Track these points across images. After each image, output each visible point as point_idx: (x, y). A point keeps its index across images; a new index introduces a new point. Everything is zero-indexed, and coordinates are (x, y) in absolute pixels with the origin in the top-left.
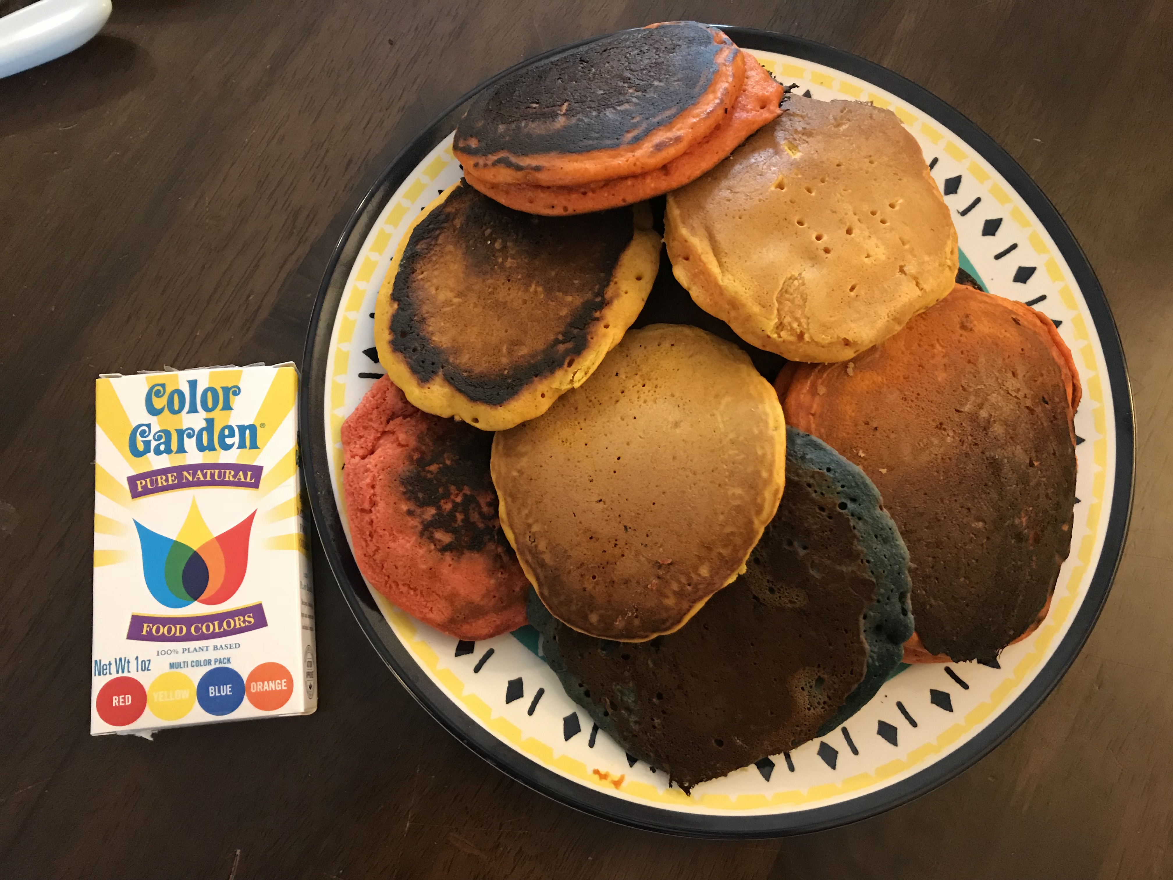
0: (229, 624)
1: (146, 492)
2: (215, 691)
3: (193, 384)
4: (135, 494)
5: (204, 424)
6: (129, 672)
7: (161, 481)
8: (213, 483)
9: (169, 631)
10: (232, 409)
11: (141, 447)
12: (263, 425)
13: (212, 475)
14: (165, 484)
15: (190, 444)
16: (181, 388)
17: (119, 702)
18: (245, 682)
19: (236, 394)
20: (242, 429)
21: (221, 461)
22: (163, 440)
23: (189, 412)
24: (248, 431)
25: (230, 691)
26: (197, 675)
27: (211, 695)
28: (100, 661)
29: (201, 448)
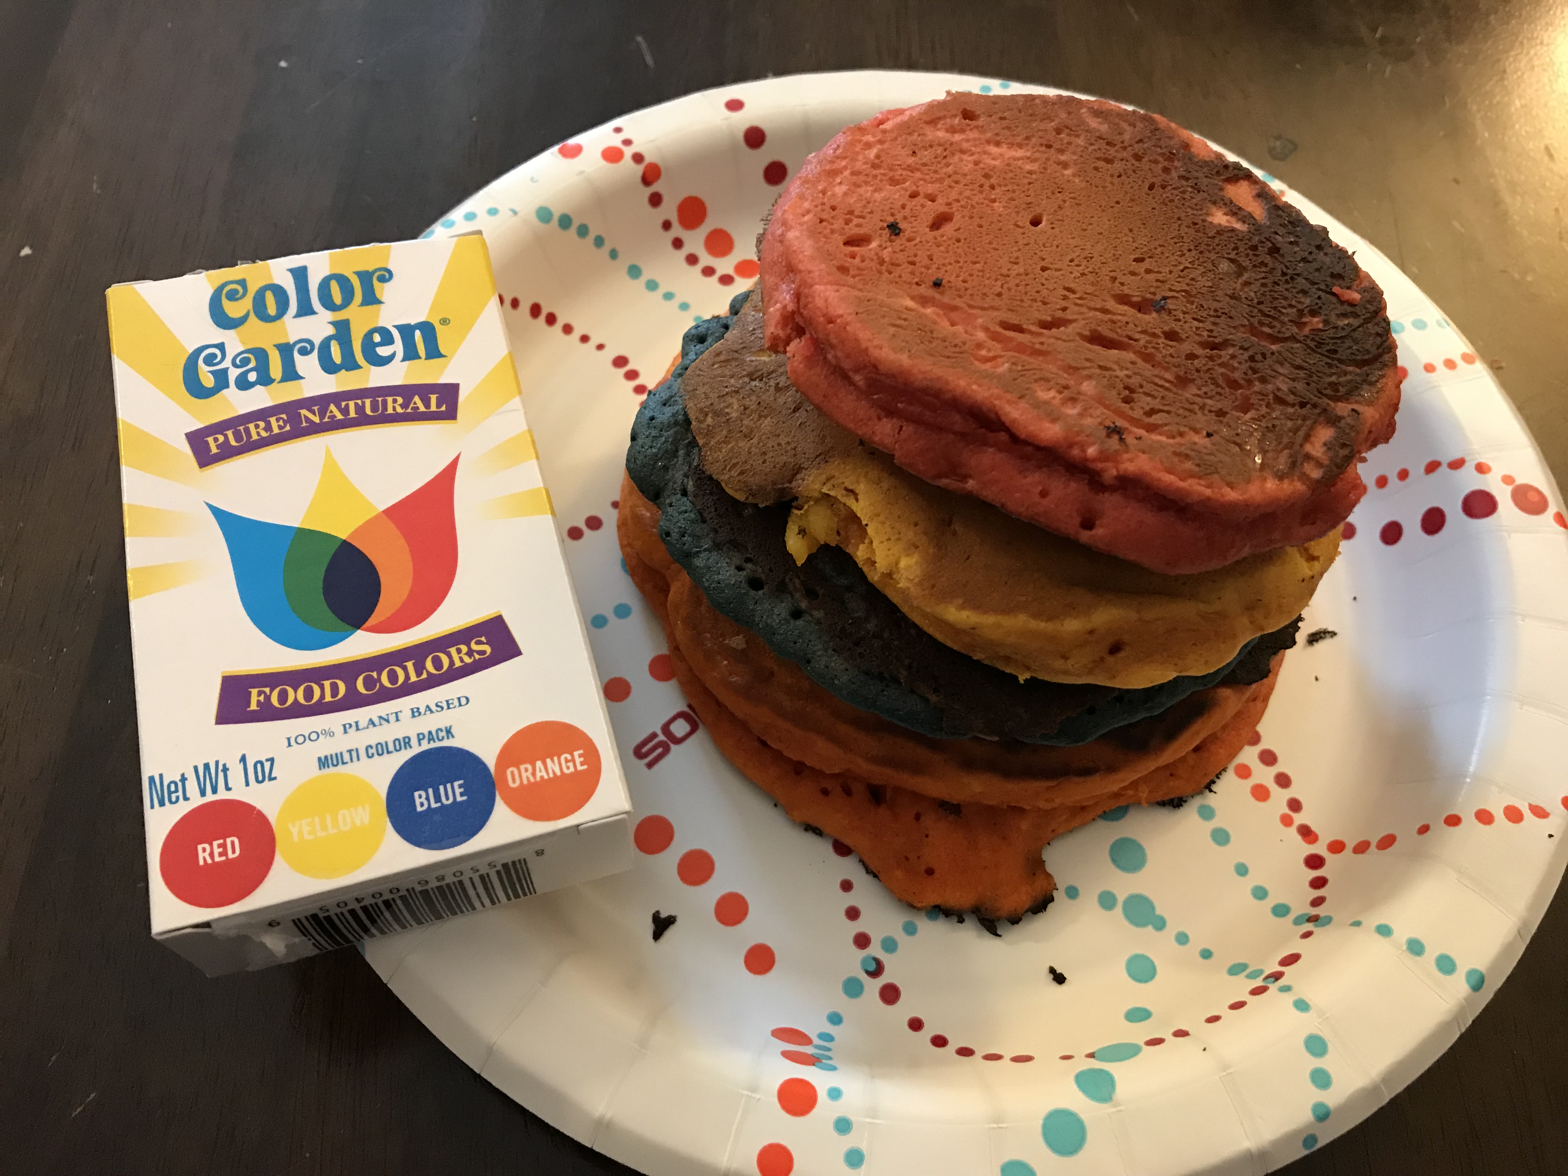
0: (438, 664)
1: (227, 453)
2: (428, 799)
3: (300, 275)
4: (205, 459)
5: (331, 331)
6: (228, 789)
7: (256, 431)
8: (363, 420)
9: (309, 694)
10: (380, 302)
11: (208, 381)
12: (445, 321)
14: (264, 434)
15: (307, 365)
16: (277, 281)
17: (212, 855)
18: (492, 769)
19: (382, 280)
20: (406, 331)
21: (374, 383)
22: (252, 364)
23: (299, 315)
24: (418, 333)
25: (462, 794)
27: (419, 809)
28: (161, 776)
29: (329, 366)
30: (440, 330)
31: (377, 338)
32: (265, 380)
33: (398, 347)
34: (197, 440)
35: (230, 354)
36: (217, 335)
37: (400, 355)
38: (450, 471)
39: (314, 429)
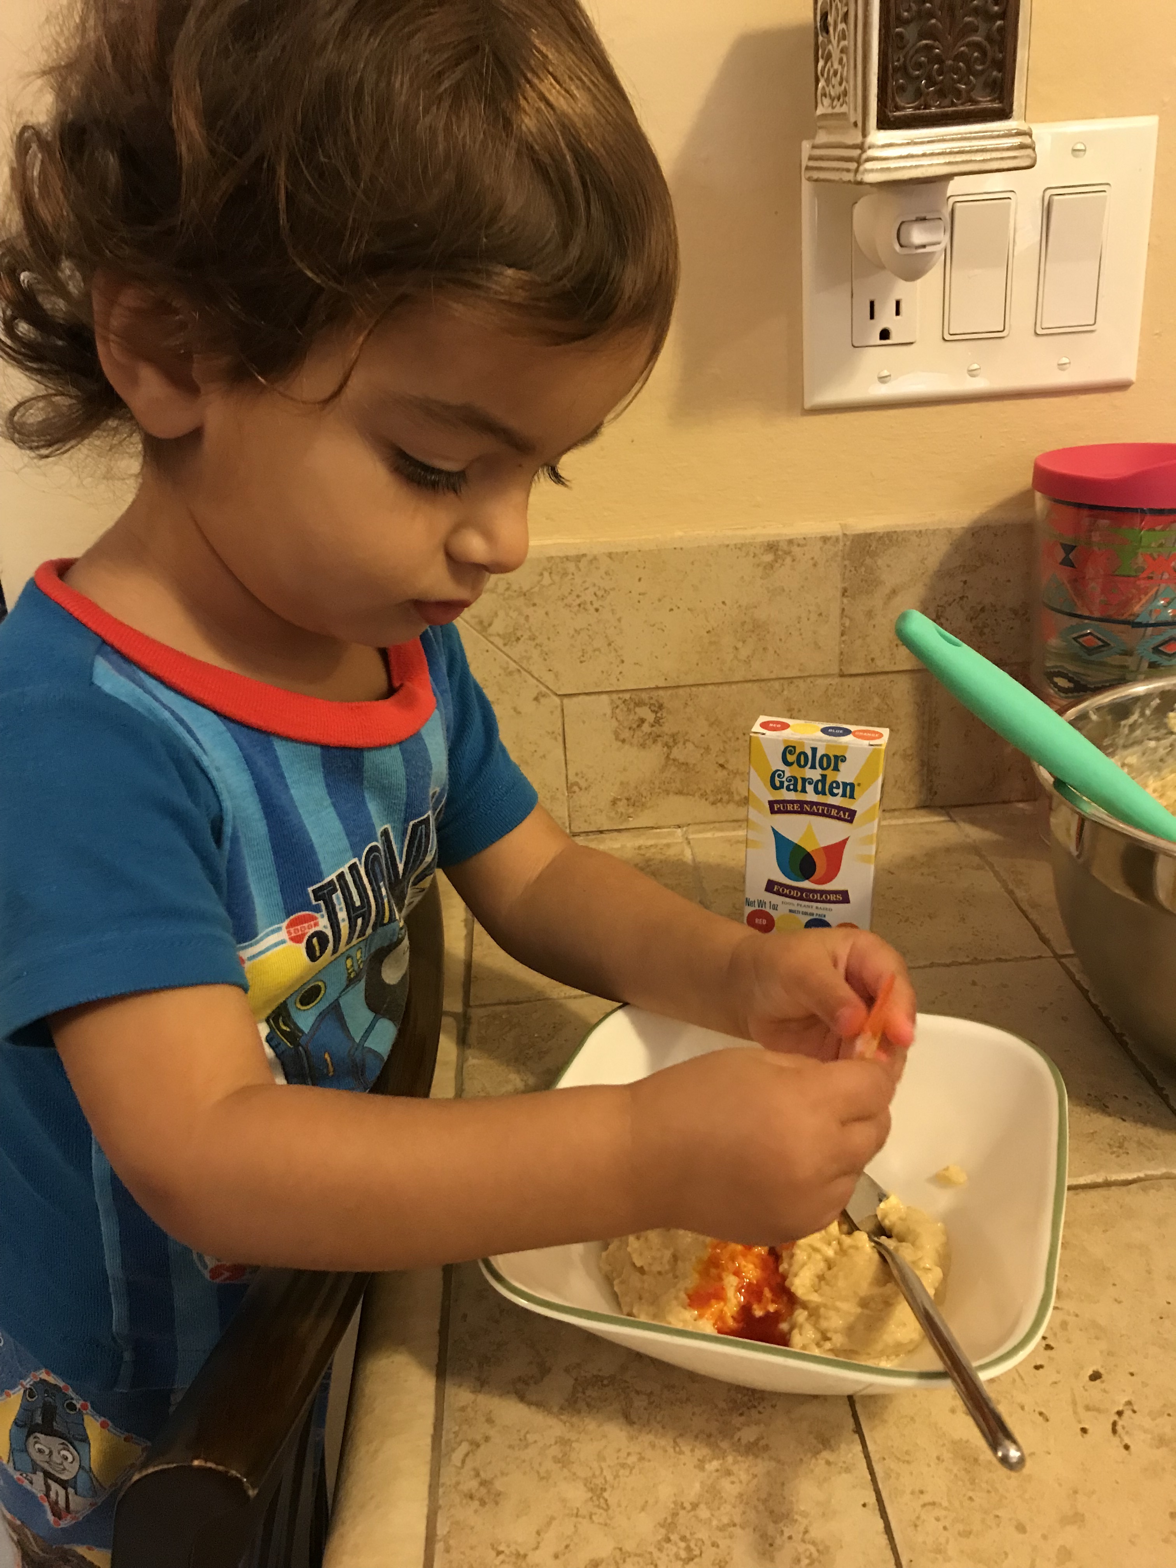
30: (856, 788)
31: (834, 785)
32: (795, 790)
33: (840, 791)
34: (771, 803)
35: (787, 774)
36: (783, 767)
37: (840, 794)
38: (845, 842)
39: (807, 813)
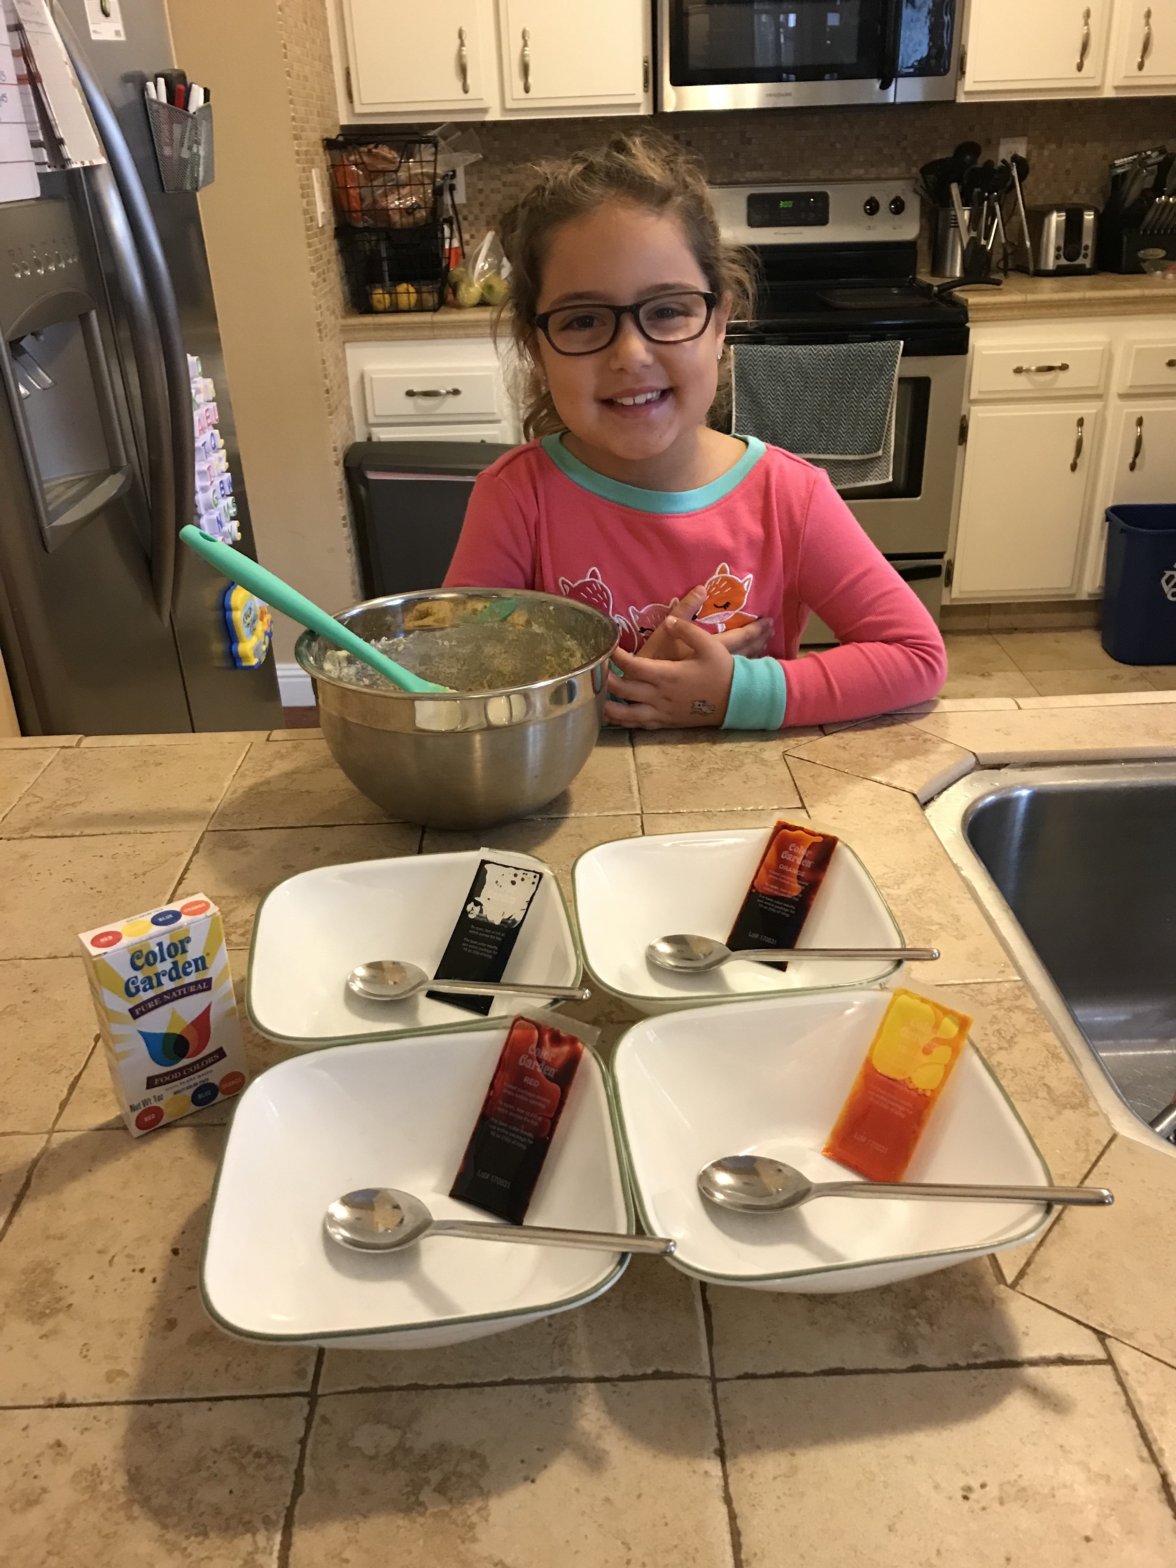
0: (204, 1063)
1: (142, 1013)
2: (201, 1095)
3: (159, 944)
4: (136, 1017)
5: (171, 966)
6: (151, 1104)
8: (183, 996)
9: (171, 1077)
10: (187, 952)
11: (133, 990)
12: (208, 954)
13: (182, 992)
14: (153, 1006)
15: (165, 980)
18: (218, 1086)
19: (188, 942)
20: (196, 961)
21: (186, 982)
22: (147, 983)
23: (161, 962)
24: (199, 961)
26: (189, 1093)
29: (172, 979)
30: (207, 958)
31: (187, 966)
32: (152, 987)
33: (193, 968)
34: (131, 1011)
35: (140, 979)
36: (134, 973)
37: (194, 971)
38: (208, 1009)
39: (169, 1001)
